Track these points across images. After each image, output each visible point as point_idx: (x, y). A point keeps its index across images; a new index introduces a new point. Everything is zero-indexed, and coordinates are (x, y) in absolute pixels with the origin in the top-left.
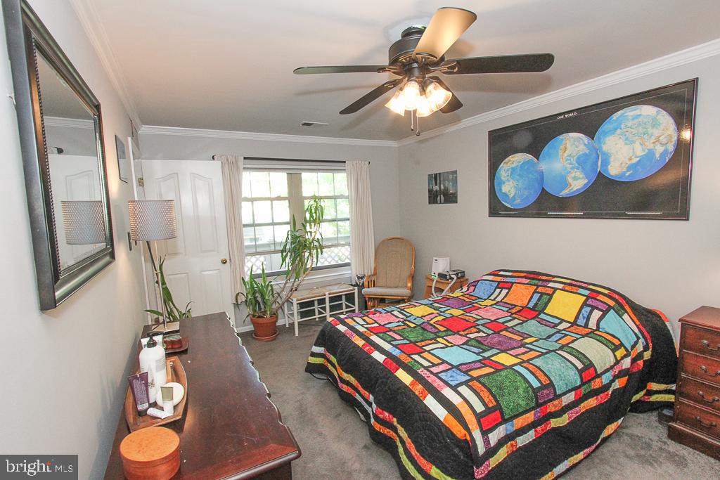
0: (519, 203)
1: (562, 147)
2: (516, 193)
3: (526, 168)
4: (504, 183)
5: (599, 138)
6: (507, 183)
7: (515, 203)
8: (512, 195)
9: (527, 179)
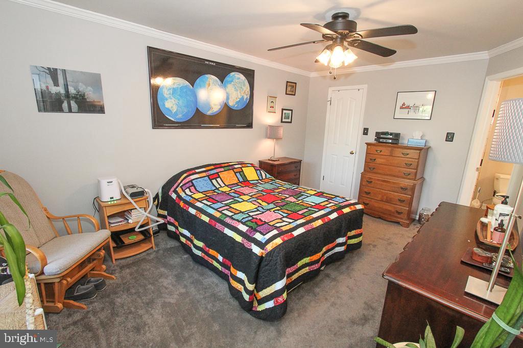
0: (180, 117)
1: (207, 83)
2: (177, 110)
3: (185, 90)
4: (167, 100)
5: (225, 84)
6: (169, 100)
7: (177, 117)
8: (174, 111)
9: (185, 99)
